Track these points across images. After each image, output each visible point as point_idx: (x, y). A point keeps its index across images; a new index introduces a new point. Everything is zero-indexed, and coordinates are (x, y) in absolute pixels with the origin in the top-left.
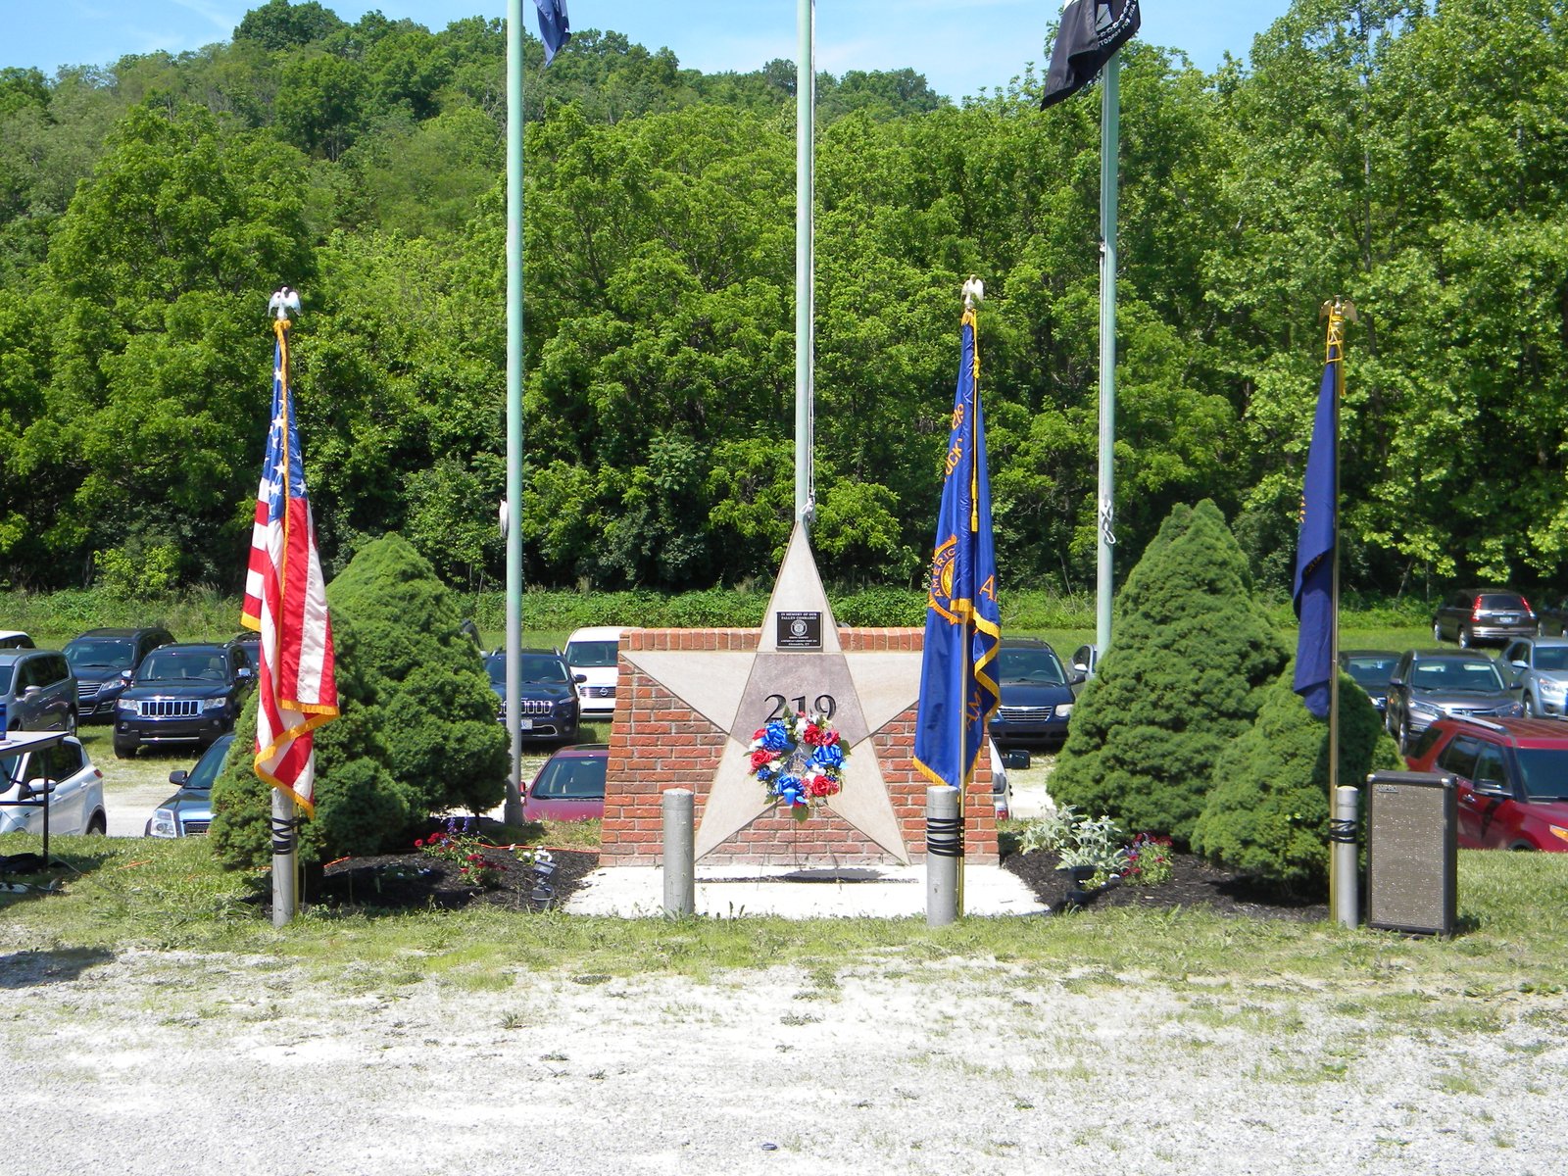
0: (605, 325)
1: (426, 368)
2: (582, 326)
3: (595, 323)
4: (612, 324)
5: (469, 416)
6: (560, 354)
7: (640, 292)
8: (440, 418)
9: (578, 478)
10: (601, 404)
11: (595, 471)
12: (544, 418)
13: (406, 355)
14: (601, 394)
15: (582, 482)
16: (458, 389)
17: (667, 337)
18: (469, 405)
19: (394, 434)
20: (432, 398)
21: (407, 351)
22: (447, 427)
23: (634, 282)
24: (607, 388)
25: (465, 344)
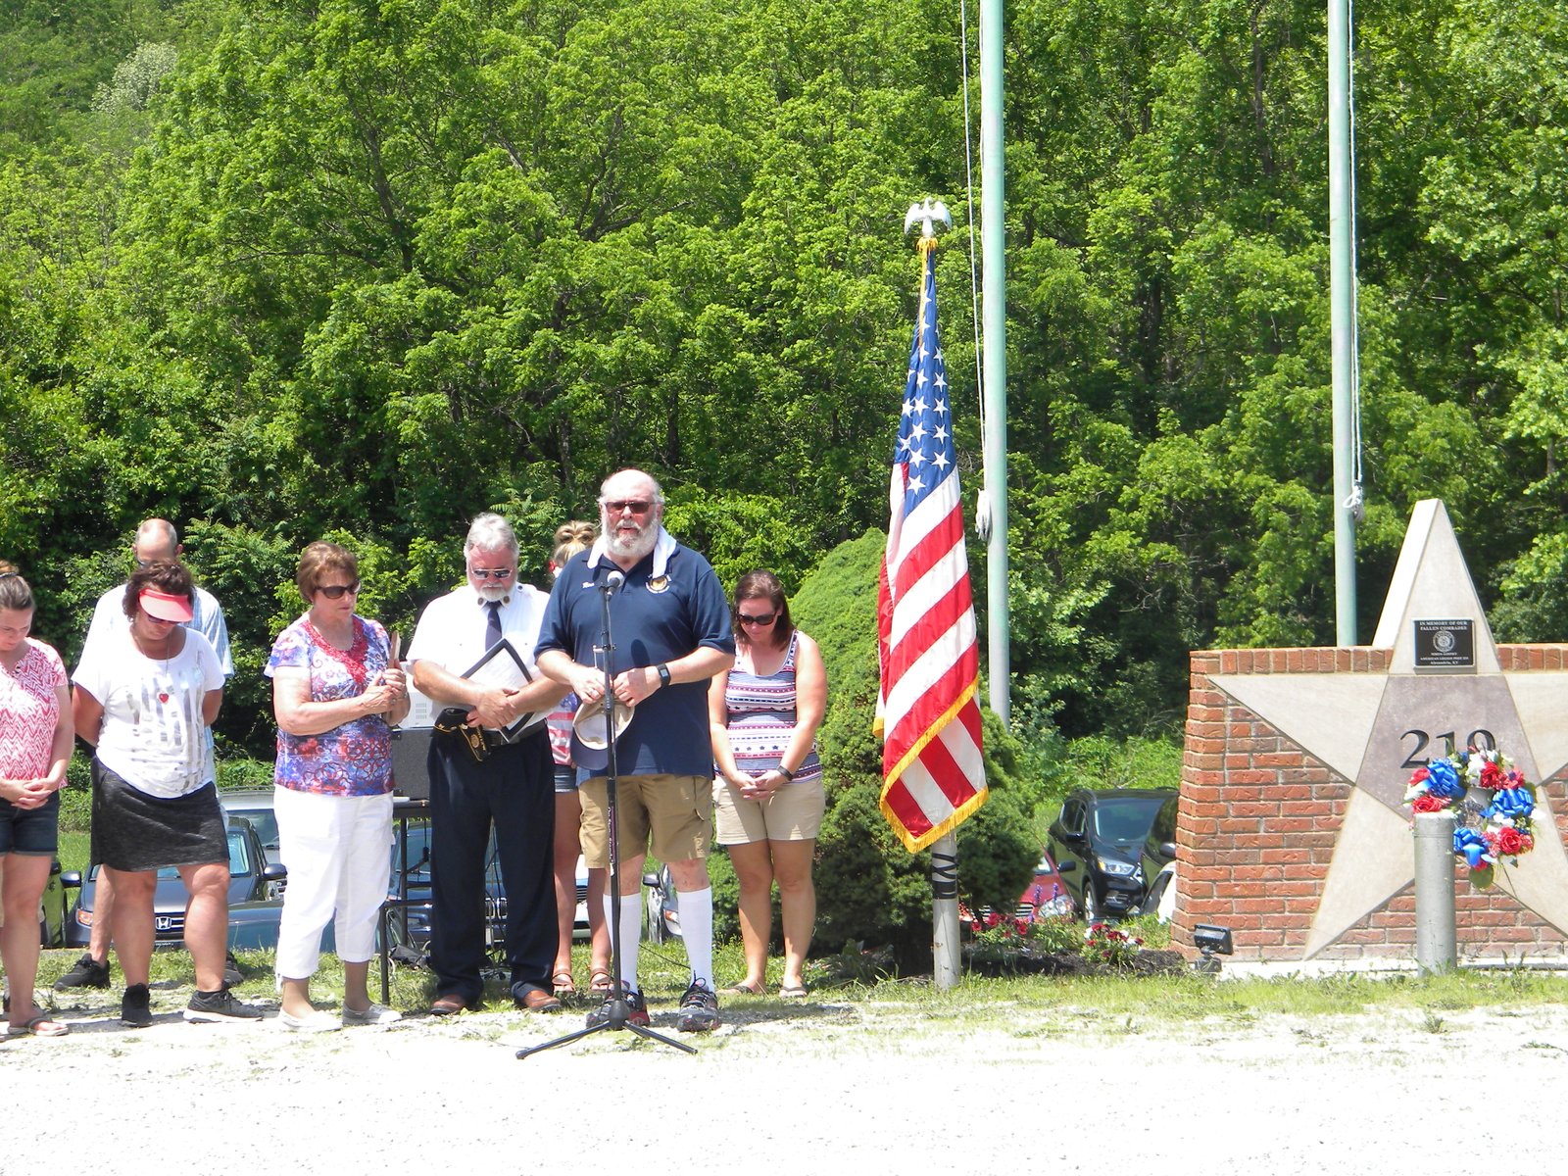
0: (412, 297)
1: (100, 375)
2: (373, 299)
3: (393, 294)
4: (425, 294)
5: (175, 456)
6: (333, 349)
7: (472, 239)
8: (126, 461)
9: (374, 561)
10: (408, 429)
11: (402, 545)
12: (307, 459)
13: (60, 355)
14: (405, 413)
15: (380, 568)
16: (154, 410)
17: (516, 315)
18: (175, 437)
19: (43, 490)
20: (111, 425)
21: (63, 346)
22: (138, 476)
23: (461, 224)
24: (419, 403)
25: (160, 334)
